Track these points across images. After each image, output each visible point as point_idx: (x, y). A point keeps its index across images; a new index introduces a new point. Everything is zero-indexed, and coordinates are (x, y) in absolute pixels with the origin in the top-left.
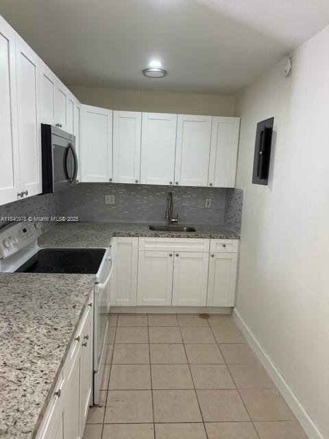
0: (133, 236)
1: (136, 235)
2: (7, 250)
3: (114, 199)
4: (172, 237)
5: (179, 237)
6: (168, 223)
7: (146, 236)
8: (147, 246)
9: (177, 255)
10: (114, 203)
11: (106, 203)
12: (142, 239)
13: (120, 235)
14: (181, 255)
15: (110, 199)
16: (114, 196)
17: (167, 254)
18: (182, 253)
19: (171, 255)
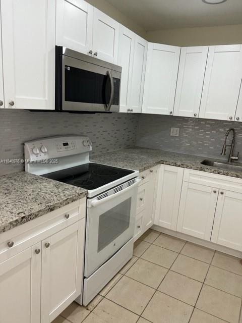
0: (179, 166)
1: (182, 166)
2: (35, 156)
3: (178, 132)
4: (219, 173)
5: (227, 174)
6: (228, 160)
7: (191, 168)
8: (191, 177)
9: (222, 193)
10: (178, 135)
11: (171, 135)
12: (187, 171)
13: (167, 163)
14: (226, 194)
15: (175, 131)
16: (179, 129)
17: (211, 190)
18: (227, 192)
19: (215, 192)
